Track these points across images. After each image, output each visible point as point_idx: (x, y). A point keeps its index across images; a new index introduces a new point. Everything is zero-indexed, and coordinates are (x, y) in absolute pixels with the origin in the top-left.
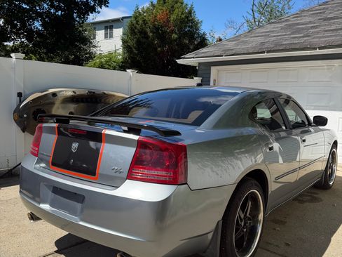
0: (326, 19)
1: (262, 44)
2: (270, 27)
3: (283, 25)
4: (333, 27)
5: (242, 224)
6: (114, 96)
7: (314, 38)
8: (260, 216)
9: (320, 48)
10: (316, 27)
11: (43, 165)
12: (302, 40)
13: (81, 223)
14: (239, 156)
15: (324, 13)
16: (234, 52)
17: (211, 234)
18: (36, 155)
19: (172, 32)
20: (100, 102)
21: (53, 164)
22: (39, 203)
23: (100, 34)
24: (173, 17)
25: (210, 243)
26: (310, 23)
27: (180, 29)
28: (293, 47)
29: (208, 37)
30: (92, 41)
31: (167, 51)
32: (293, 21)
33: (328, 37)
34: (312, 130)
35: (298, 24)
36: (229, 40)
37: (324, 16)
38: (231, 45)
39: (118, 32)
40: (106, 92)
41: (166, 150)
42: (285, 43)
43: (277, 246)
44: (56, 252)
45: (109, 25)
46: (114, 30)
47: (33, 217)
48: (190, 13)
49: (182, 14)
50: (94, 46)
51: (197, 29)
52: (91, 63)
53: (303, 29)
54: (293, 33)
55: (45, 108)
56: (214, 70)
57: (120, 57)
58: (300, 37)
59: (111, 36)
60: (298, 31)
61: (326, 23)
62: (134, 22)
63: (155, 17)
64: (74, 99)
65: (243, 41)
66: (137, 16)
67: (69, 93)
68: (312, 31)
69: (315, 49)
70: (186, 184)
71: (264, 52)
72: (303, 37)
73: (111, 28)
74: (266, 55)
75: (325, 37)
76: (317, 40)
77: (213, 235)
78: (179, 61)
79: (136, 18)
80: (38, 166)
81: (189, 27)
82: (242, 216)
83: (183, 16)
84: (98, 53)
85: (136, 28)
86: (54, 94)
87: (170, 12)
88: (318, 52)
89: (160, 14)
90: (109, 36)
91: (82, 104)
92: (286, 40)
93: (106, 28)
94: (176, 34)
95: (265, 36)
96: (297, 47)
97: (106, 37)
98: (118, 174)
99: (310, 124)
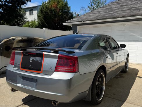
0: (121, 6)
1: (97, 16)
2: (100, 9)
3: (105, 8)
4: (124, 9)
5: (98, 87)
6: (38, 39)
7: (117, 14)
8: (104, 83)
9: (120, 17)
10: (118, 9)
11: (16, 68)
12: (113, 14)
13: (36, 90)
14: (95, 61)
15: (120, 3)
16: (86, 20)
17: (88, 91)
18: (13, 64)
19: (59, 11)
20: (33, 42)
21: (22, 67)
22: (17, 84)
23: (28, 13)
24: (59, 6)
25: (87, 95)
26: (115, 7)
27: (62, 11)
28: (110, 17)
29: (73, 14)
30: (24, 16)
31: (57, 20)
32: (109, 7)
33: (123, 13)
34: (120, 50)
35: (111, 8)
36: (84, 15)
37: (120, 5)
38: (85, 17)
39: (35, 12)
40: (35, 38)
41: (70, 59)
42: (106, 16)
43: (110, 95)
44: (23, 104)
45: (31, 9)
46: (34, 11)
47: (13, 90)
48: (66, 4)
49: (63, 4)
50: (25, 18)
51: (69, 11)
52: (24, 25)
53: (113, 10)
54: (109, 12)
55: (10, 45)
56: (78, 27)
57: (37, 23)
58: (112, 13)
59: (32, 14)
60: (111, 11)
61: (122, 7)
62: (42, 8)
63: (52, 5)
64: (21, 41)
65: (89, 15)
66: (43, 5)
67: (20, 38)
68: (116, 11)
69: (118, 18)
70: (78, 72)
71: (98, 20)
72: (113, 13)
73: (32, 10)
74: (99, 21)
75: (122, 13)
76: (119, 14)
77: (89, 91)
78: (64, 24)
79: (43, 6)
80: (14, 69)
81: (66, 10)
82: (98, 84)
83: (63, 5)
84: (27, 21)
85: (43, 10)
86: (13, 39)
87: (57, 3)
88: (119, 19)
89: (54, 4)
90: (31, 14)
91: (25, 43)
92: (107, 15)
93: (30, 11)
94: (61, 13)
95: (98, 13)
96: (111, 17)
97: (30, 14)
98: (51, 70)
99: (119, 47)
